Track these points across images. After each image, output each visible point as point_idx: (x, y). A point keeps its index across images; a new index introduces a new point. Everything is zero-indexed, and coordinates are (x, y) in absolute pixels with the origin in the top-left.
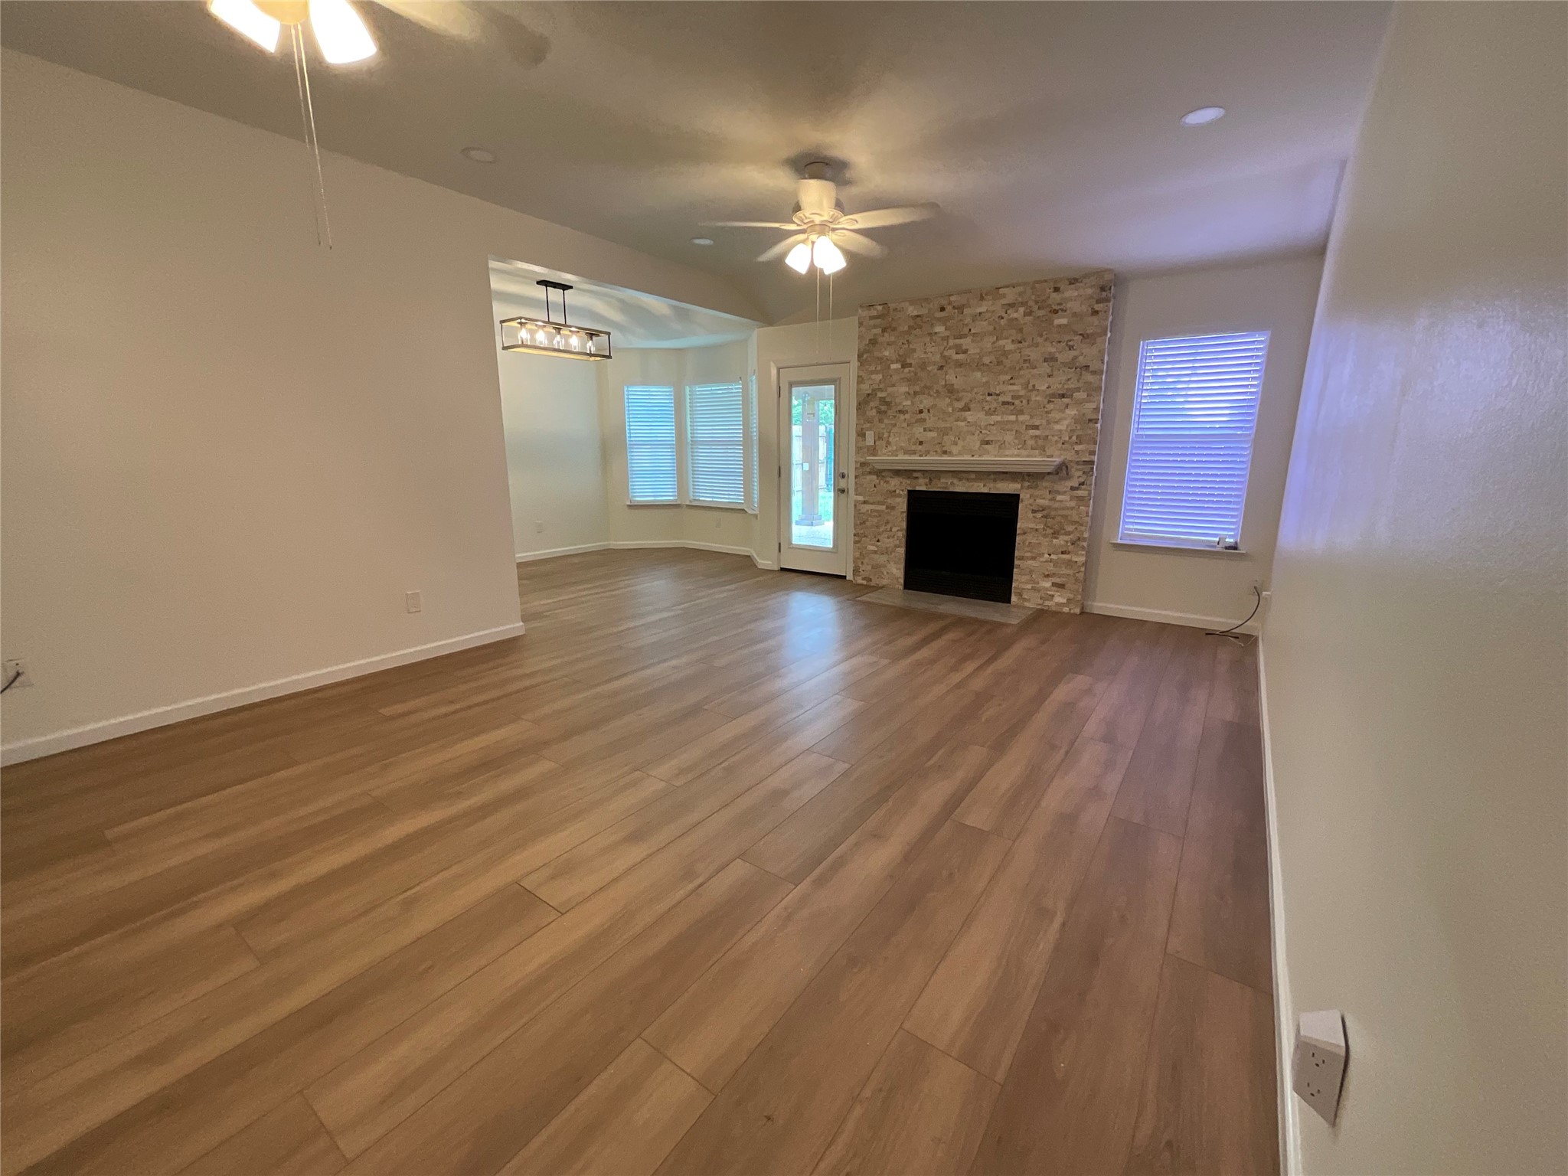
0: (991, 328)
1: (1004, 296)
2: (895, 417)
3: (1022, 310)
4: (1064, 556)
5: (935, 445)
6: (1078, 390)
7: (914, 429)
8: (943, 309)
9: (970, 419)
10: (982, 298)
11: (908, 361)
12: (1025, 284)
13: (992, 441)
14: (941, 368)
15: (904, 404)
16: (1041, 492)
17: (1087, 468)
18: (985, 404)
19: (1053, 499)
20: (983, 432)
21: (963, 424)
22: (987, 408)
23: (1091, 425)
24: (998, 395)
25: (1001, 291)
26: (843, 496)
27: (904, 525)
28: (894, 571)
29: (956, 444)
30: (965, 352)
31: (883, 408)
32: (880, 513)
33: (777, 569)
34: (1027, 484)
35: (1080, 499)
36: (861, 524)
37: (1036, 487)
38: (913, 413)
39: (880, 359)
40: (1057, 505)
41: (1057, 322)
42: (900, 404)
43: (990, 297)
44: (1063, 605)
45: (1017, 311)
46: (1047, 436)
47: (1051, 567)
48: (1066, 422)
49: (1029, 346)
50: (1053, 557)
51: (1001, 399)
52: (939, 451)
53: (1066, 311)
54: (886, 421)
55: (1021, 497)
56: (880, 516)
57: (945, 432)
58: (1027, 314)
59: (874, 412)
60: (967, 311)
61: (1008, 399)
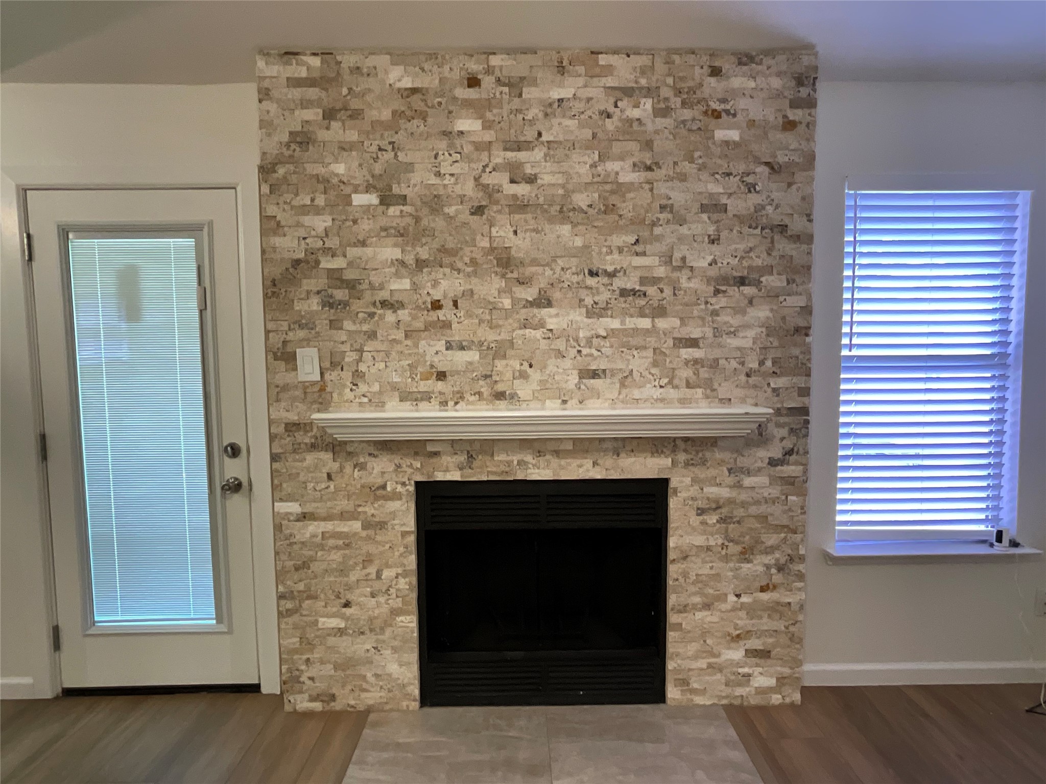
0: (587, 133)
1: (609, 70)
2: (371, 315)
3: (648, 104)
4: (765, 596)
5: (475, 380)
6: (769, 270)
7: (423, 343)
8: (473, 82)
9: (552, 323)
10: (561, 69)
11: (396, 190)
12: (651, 52)
13: (604, 371)
14: (478, 211)
15: (395, 286)
16: (712, 472)
17: (798, 420)
18: (583, 293)
19: (738, 486)
20: (585, 351)
21: (538, 334)
22: (589, 301)
23: (797, 338)
24: (612, 275)
25: (603, 60)
26: (236, 501)
27: (412, 561)
28: (393, 668)
29: (523, 376)
30: (531, 180)
31: (340, 294)
32: (348, 541)
33: (49, 695)
34: (682, 457)
35: (789, 481)
36: (295, 569)
37: (704, 462)
38: (418, 308)
39: (324, 183)
40: (743, 496)
41: (721, 134)
42: (382, 287)
43: (581, 69)
44: (771, 690)
45: (637, 106)
46: (716, 360)
47: (743, 621)
48: (751, 333)
49: (669, 179)
50: (745, 599)
51: (619, 283)
52: (486, 391)
53: (734, 115)
54: (348, 325)
55: (673, 484)
56: (348, 546)
58: (660, 112)
59: (314, 304)
60: (530, 93)
61: (631, 283)
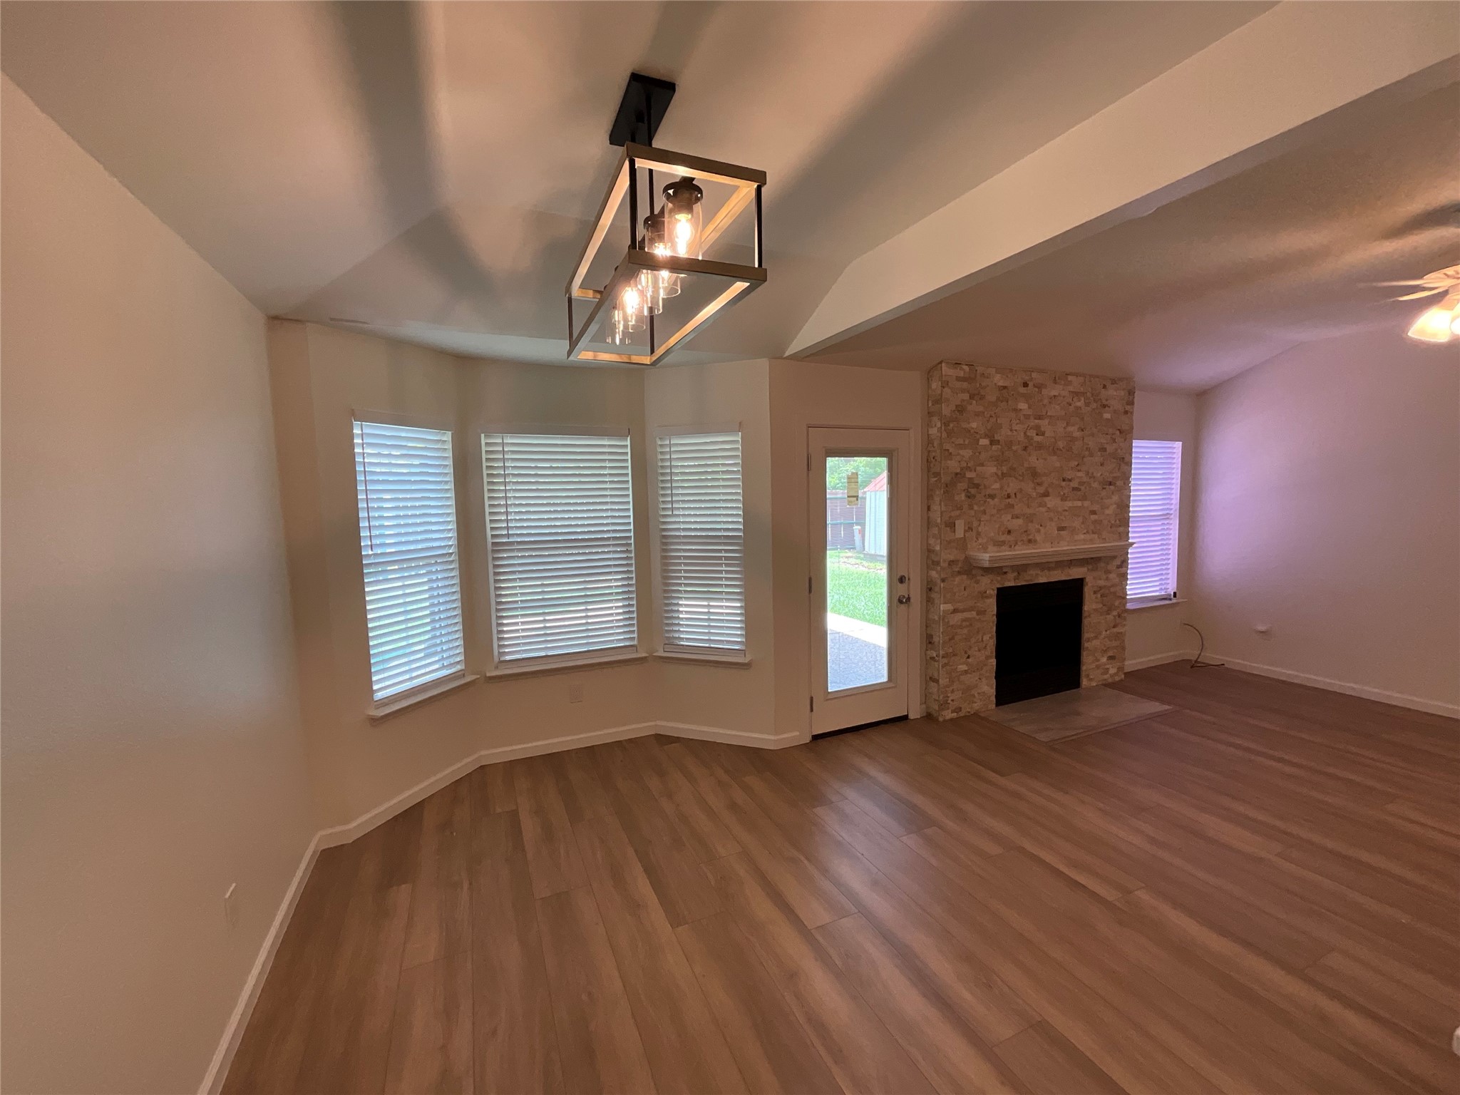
0: (1063, 413)
1: (1071, 383)
2: (985, 502)
3: (1083, 400)
4: (1114, 630)
5: (1022, 534)
6: (1118, 478)
7: (1003, 516)
8: (1025, 385)
9: (1049, 505)
10: (1056, 381)
11: (996, 437)
12: (1085, 376)
13: (1066, 527)
15: (993, 486)
16: (1099, 573)
18: (1060, 490)
19: (1107, 579)
20: (1060, 518)
21: (1043, 509)
22: (1062, 493)
23: (1126, 509)
24: (1069, 481)
26: (901, 608)
27: (993, 630)
28: (984, 689)
29: (1039, 531)
31: (973, 491)
32: (971, 623)
33: (808, 740)
34: (1090, 567)
35: (1122, 575)
36: (950, 639)
37: (1097, 569)
38: (1002, 498)
39: (969, 431)
40: (1108, 584)
42: (989, 487)
43: (1062, 382)
44: (1115, 674)
45: (1079, 400)
46: (1102, 521)
47: (1107, 643)
48: (1113, 508)
49: (1089, 435)
50: (1108, 632)
51: (1072, 484)
52: (1025, 540)
53: (1109, 407)
54: (976, 508)
55: (1087, 580)
56: (971, 625)
57: (1030, 519)
58: (1087, 404)
59: (963, 496)
60: (1044, 391)
61: (1074, 484)
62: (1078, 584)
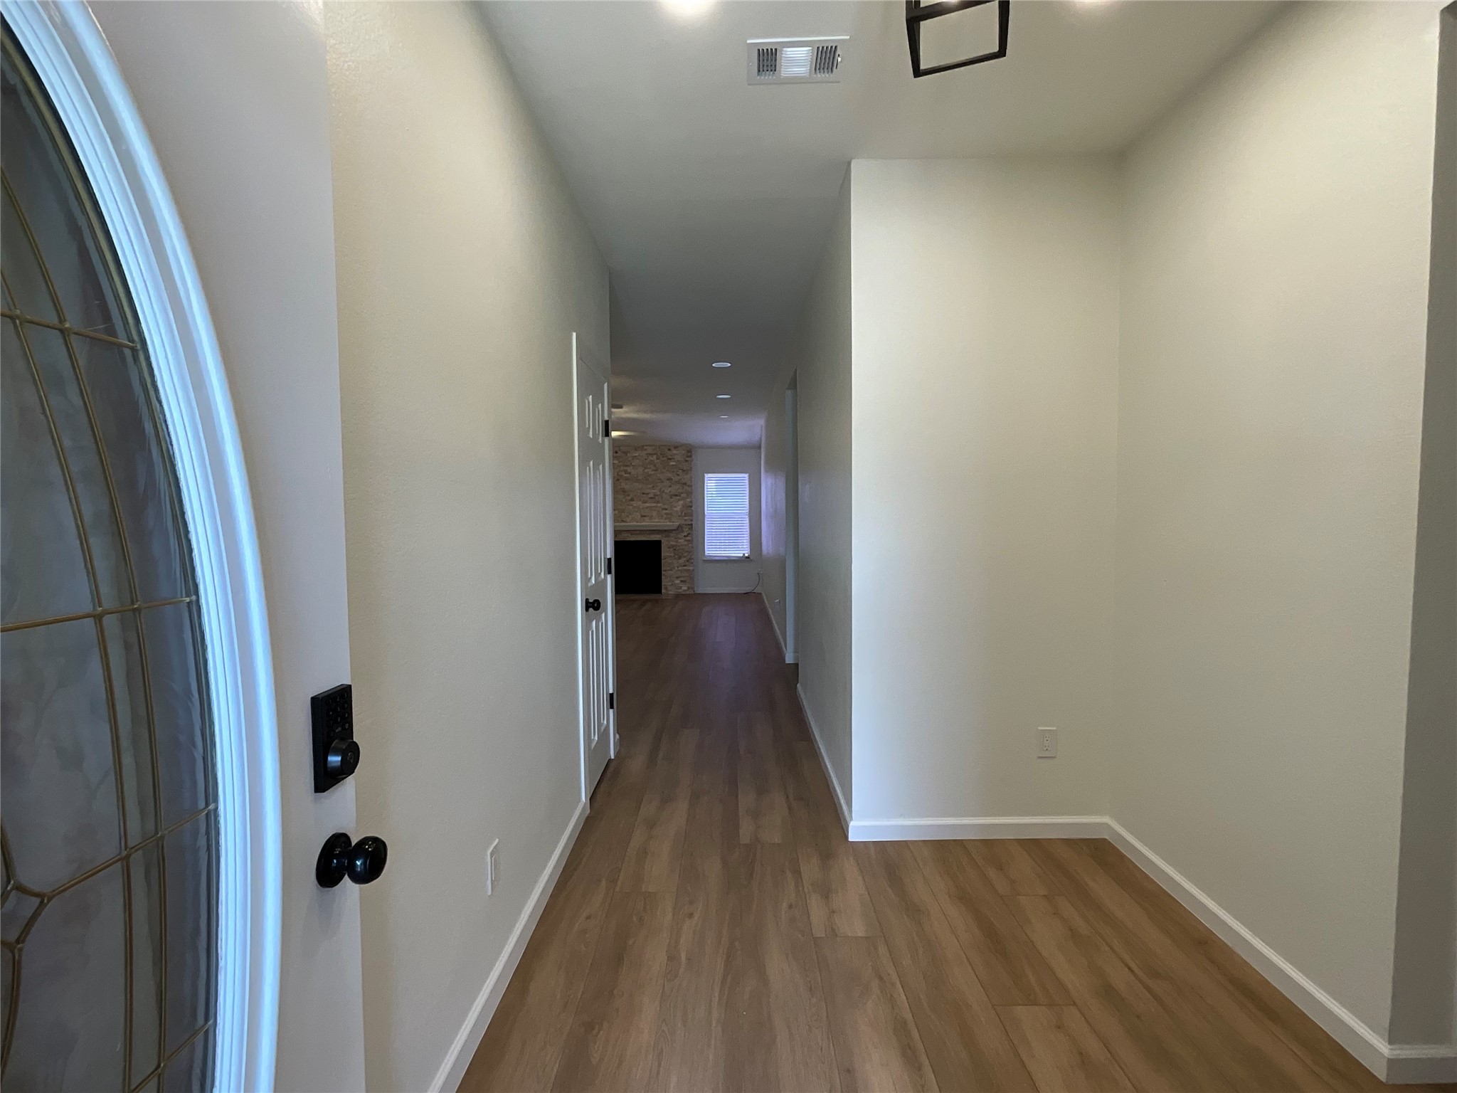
0: (641, 463)
1: (646, 450)
3: (655, 457)
4: (685, 568)
6: (682, 493)
8: (616, 452)
9: (634, 505)
10: (636, 450)
12: (655, 446)
13: (646, 516)
14: (618, 480)
16: (671, 539)
17: (690, 527)
18: (641, 498)
19: (677, 542)
20: (641, 511)
21: (631, 507)
22: (642, 500)
23: (688, 508)
24: (647, 494)
25: (645, 448)
29: (628, 516)
34: (664, 535)
35: (689, 541)
37: (669, 536)
40: (679, 544)
41: (671, 463)
43: (640, 449)
44: (685, 590)
45: (653, 457)
46: (672, 513)
47: (678, 573)
48: (679, 507)
49: (660, 473)
50: (680, 568)
51: (650, 496)
53: (674, 459)
55: (662, 541)
58: (657, 459)
61: (652, 496)
62: (659, 543)
